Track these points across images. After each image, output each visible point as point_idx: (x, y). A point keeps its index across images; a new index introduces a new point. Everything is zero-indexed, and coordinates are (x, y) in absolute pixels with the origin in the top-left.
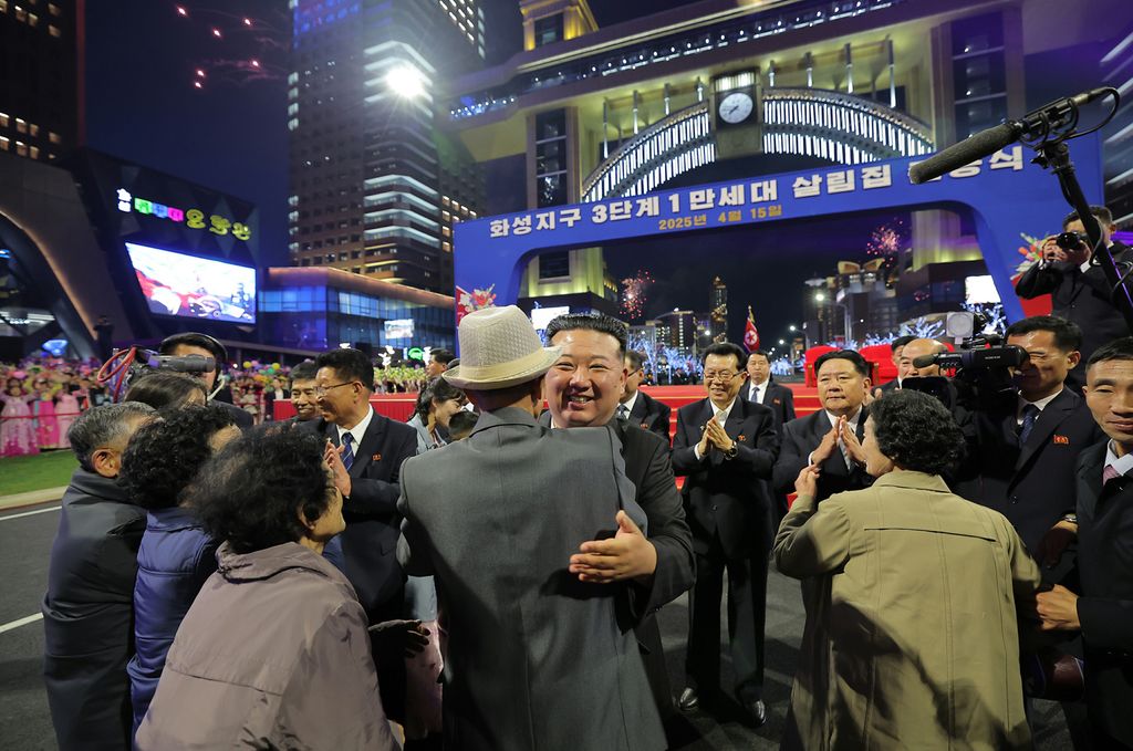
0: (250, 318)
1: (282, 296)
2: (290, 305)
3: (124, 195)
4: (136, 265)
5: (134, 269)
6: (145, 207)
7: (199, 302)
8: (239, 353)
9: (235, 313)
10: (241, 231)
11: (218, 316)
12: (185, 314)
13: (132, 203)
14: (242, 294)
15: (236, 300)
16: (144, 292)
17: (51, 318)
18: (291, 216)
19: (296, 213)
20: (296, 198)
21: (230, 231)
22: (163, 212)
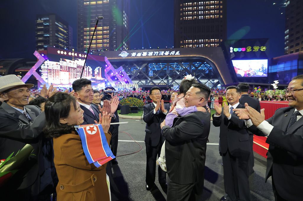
0: (265, 75)
2: (280, 69)
3: (231, 48)
4: (234, 65)
5: (233, 67)
6: (236, 50)
7: (249, 72)
9: (260, 74)
10: (263, 49)
11: (255, 76)
12: (246, 76)
13: (233, 50)
14: (263, 68)
15: (261, 70)
16: (236, 72)
17: (218, 80)
18: (286, 38)
19: (288, 36)
20: (288, 30)
21: (259, 49)
22: (240, 50)
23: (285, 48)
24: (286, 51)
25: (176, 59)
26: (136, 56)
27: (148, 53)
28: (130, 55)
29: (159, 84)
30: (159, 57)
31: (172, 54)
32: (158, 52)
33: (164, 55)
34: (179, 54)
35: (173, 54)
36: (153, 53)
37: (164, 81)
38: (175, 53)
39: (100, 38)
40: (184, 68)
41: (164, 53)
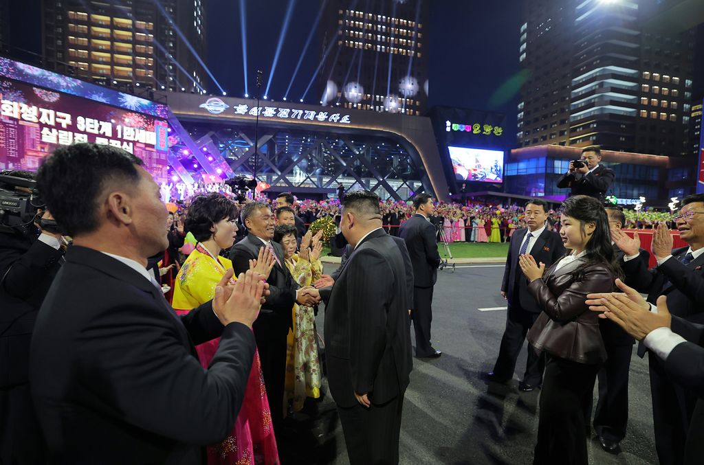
0: (499, 180)
1: (518, 166)
2: (521, 171)
3: (448, 123)
4: (452, 157)
5: (451, 159)
6: (456, 127)
7: (476, 172)
8: (510, 200)
9: (492, 177)
10: (498, 131)
11: (485, 180)
12: (470, 179)
13: (451, 126)
14: (496, 166)
15: (493, 170)
16: (454, 170)
17: (420, 184)
18: (519, 116)
19: (523, 113)
20: (523, 103)
21: (492, 131)
22: (463, 128)
23: (518, 135)
24: (520, 139)
25: (341, 132)
26: (247, 114)
27: (277, 111)
28: (231, 110)
29: (302, 186)
30: (304, 123)
31: (333, 120)
32: (301, 112)
33: (315, 119)
34: (349, 122)
35: (335, 121)
36: (291, 113)
37: (312, 179)
38: (340, 119)
39: (125, 50)
40: (358, 153)
41: (317, 117)
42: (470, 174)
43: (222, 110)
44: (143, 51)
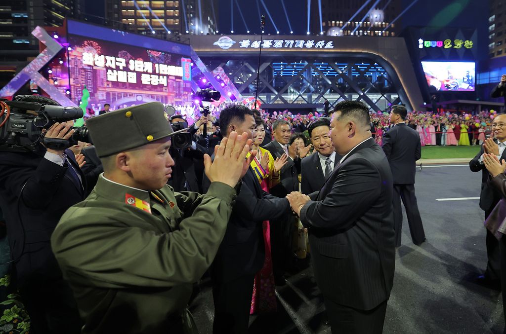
0: (472, 88)
1: (490, 75)
2: (493, 79)
3: (421, 41)
4: (425, 70)
5: (424, 73)
6: (428, 44)
7: (448, 83)
9: (465, 86)
10: (469, 44)
11: (457, 89)
12: (443, 90)
13: (423, 44)
14: (468, 76)
15: (466, 80)
16: (428, 82)
17: (397, 96)
18: (490, 28)
19: (494, 25)
20: (494, 16)
21: (463, 45)
22: (435, 44)
23: (490, 46)
24: (492, 49)
25: (325, 56)
26: (249, 47)
27: (273, 43)
28: (237, 45)
29: (295, 102)
30: (295, 50)
31: (319, 47)
32: (292, 42)
33: (304, 47)
34: (333, 47)
35: (321, 47)
36: (284, 44)
37: (303, 96)
38: (325, 45)
39: (159, 6)
40: (341, 72)
41: (305, 45)
42: (443, 85)
43: (230, 45)
44: (171, 5)
